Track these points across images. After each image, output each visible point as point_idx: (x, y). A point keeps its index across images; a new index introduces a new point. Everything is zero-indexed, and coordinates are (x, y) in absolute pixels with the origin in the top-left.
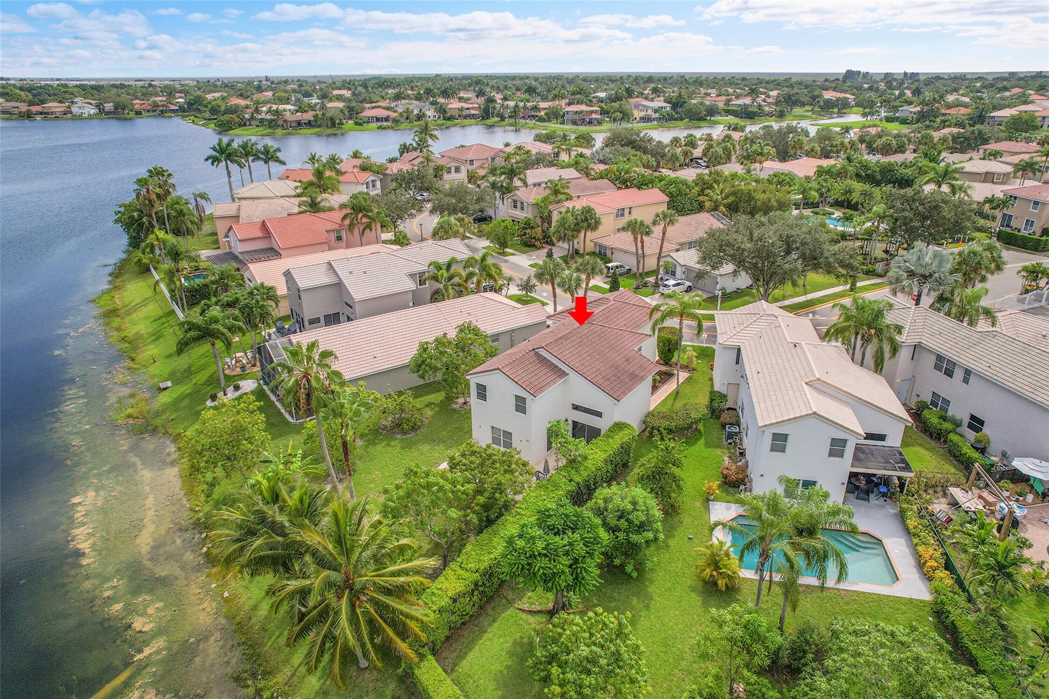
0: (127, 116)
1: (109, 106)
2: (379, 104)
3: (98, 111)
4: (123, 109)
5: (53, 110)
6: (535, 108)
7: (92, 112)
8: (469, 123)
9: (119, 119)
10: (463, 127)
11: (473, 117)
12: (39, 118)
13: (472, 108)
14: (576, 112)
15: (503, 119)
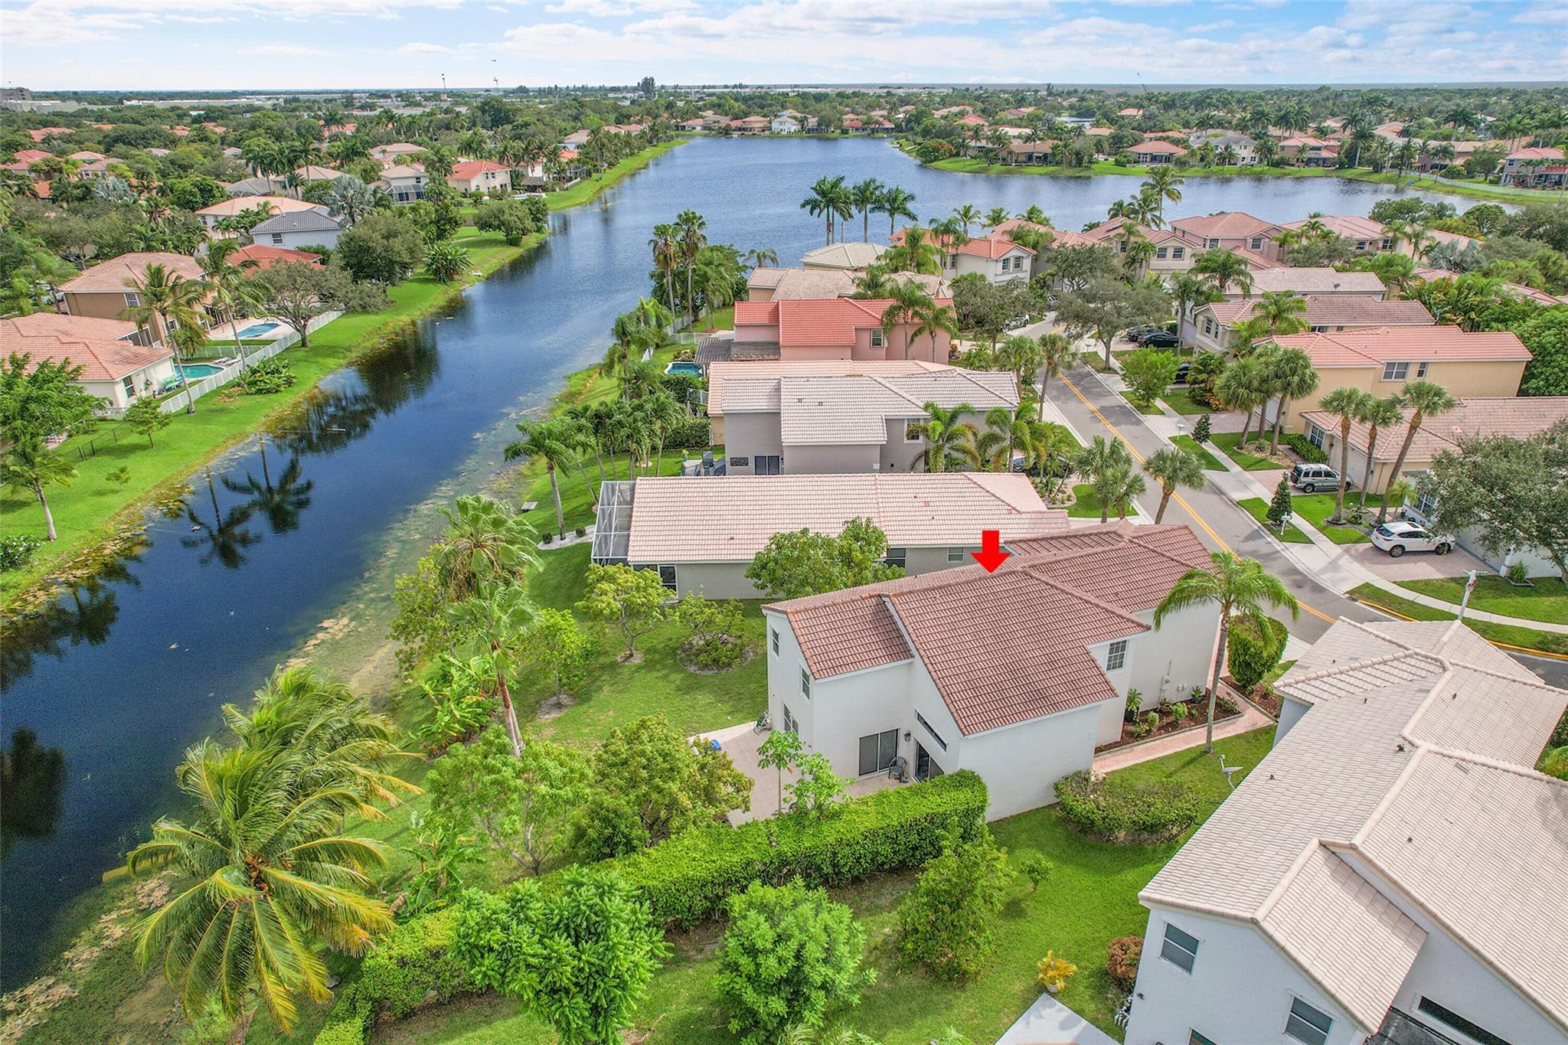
0: (830, 135)
1: (812, 122)
2: (1170, 134)
3: (800, 127)
4: (828, 126)
5: (753, 125)
6: (1445, 152)
7: (793, 129)
8: (1311, 174)
9: (819, 139)
10: (1299, 179)
11: (1324, 162)
12: (735, 135)
13: (1326, 147)
14: (1529, 163)
15: (1378, 168)
